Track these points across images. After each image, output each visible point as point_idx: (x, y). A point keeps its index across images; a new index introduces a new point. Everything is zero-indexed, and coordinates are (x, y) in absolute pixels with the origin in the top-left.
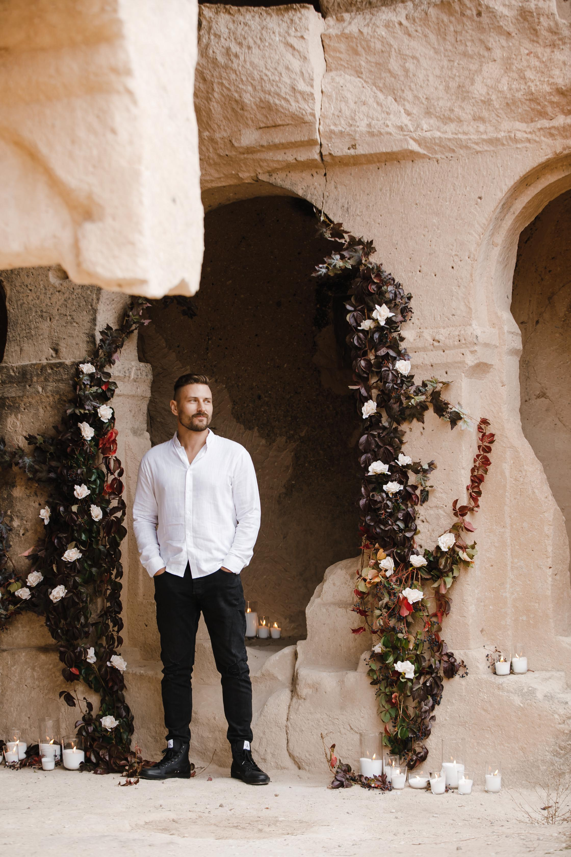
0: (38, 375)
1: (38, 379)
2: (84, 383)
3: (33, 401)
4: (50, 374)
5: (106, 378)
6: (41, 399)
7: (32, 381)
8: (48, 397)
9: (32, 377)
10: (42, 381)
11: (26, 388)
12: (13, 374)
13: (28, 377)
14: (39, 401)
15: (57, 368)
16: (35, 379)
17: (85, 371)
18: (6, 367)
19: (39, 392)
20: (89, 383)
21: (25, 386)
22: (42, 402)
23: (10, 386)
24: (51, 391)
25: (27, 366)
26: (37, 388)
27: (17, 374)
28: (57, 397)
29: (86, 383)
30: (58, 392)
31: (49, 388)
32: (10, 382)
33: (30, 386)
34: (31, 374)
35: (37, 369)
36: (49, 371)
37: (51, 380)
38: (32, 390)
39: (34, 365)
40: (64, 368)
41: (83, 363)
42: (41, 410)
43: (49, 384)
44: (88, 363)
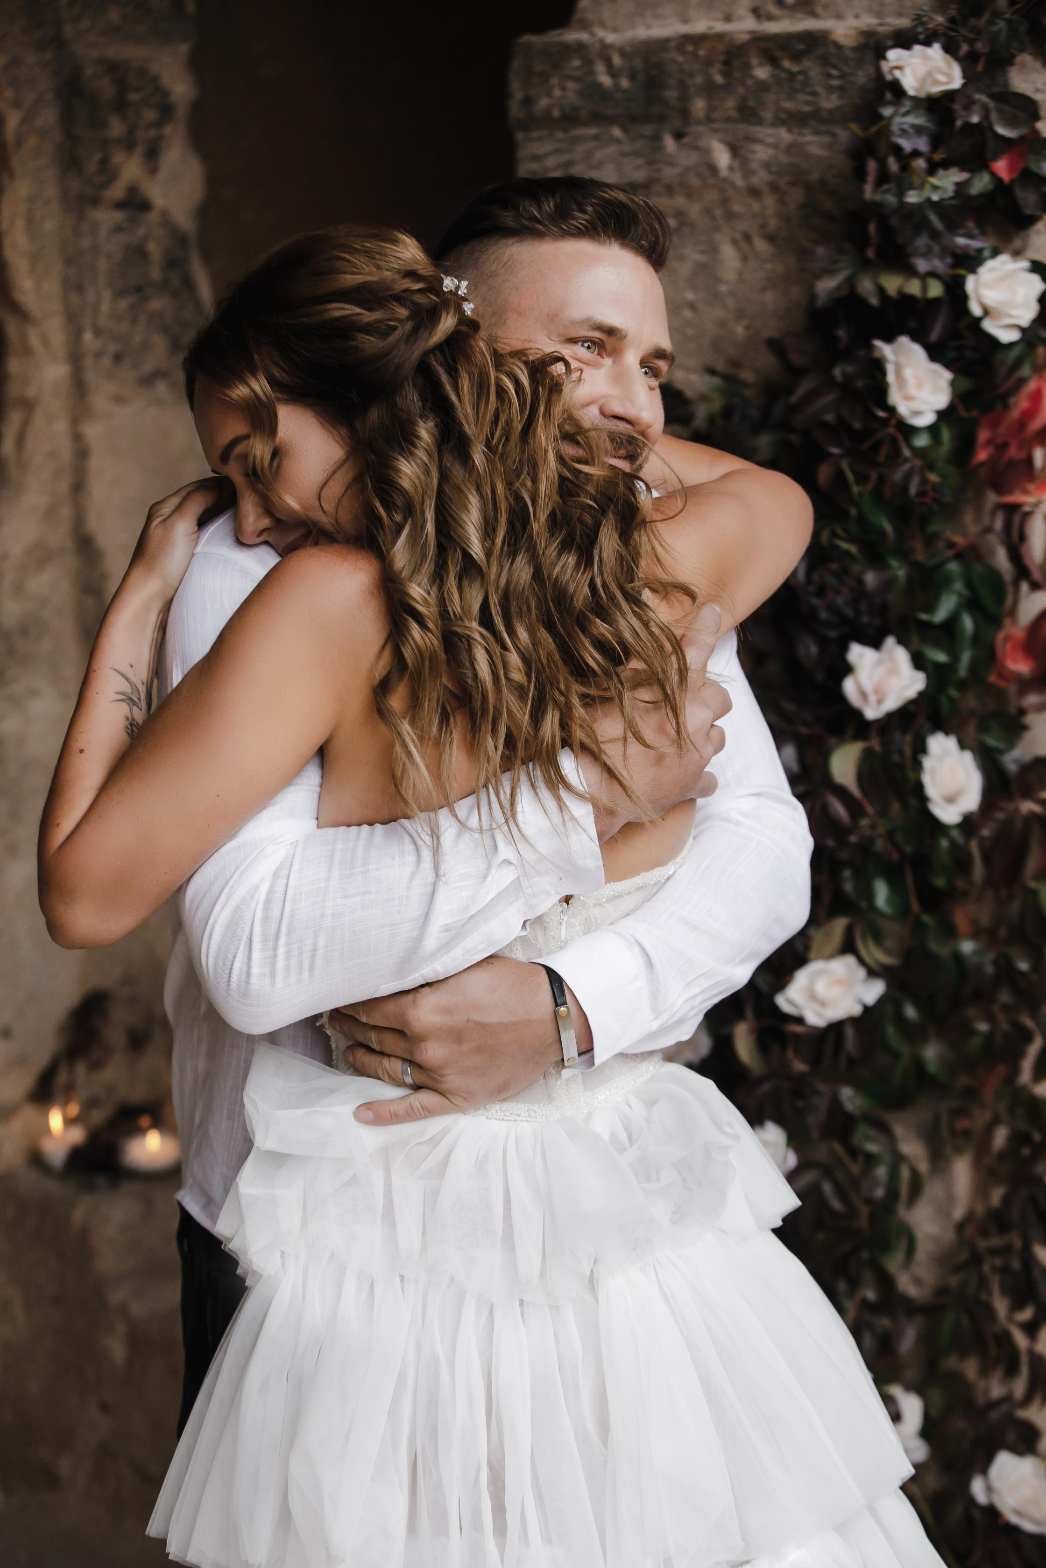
0: (710, 90)
1: (711, 109)
2: (897, 150)
3: (694, 210)
4: (763, 87)
5: (1011, 123)
6: (725, 201)
7: (685, 114)
8: (754, 192)
9: (685, 98)
10: (729, 120)
11: (660, 148)
12: (605, 80)
13: (672, 94)
14: (718, 212)
15: (796, 57)
16: (699, 106)
17: (910, 83)
18: (580, 48)
19: (713, 169)
20: (922, 144)
21: (657, 138)
22: (730, 216)
23: (596, 137)
24: (767, 165)
25: (663, 44)
26: (707, 152)
27: (625, 83)
28: (796, 196)
29: (907, 145)
30: (798, 178)
31: (761, 153)
32: (599, 118)
33: (678, 136)
34: (682, 86)
35: (708, 62)
36: (762, 73)
37: (768, 115)
38: (687, 159)
39: (699, 39)
40: (825, 61)
41: (905, 40)
42: (729, 254)
43: (764, 132)
44: (927, 43)
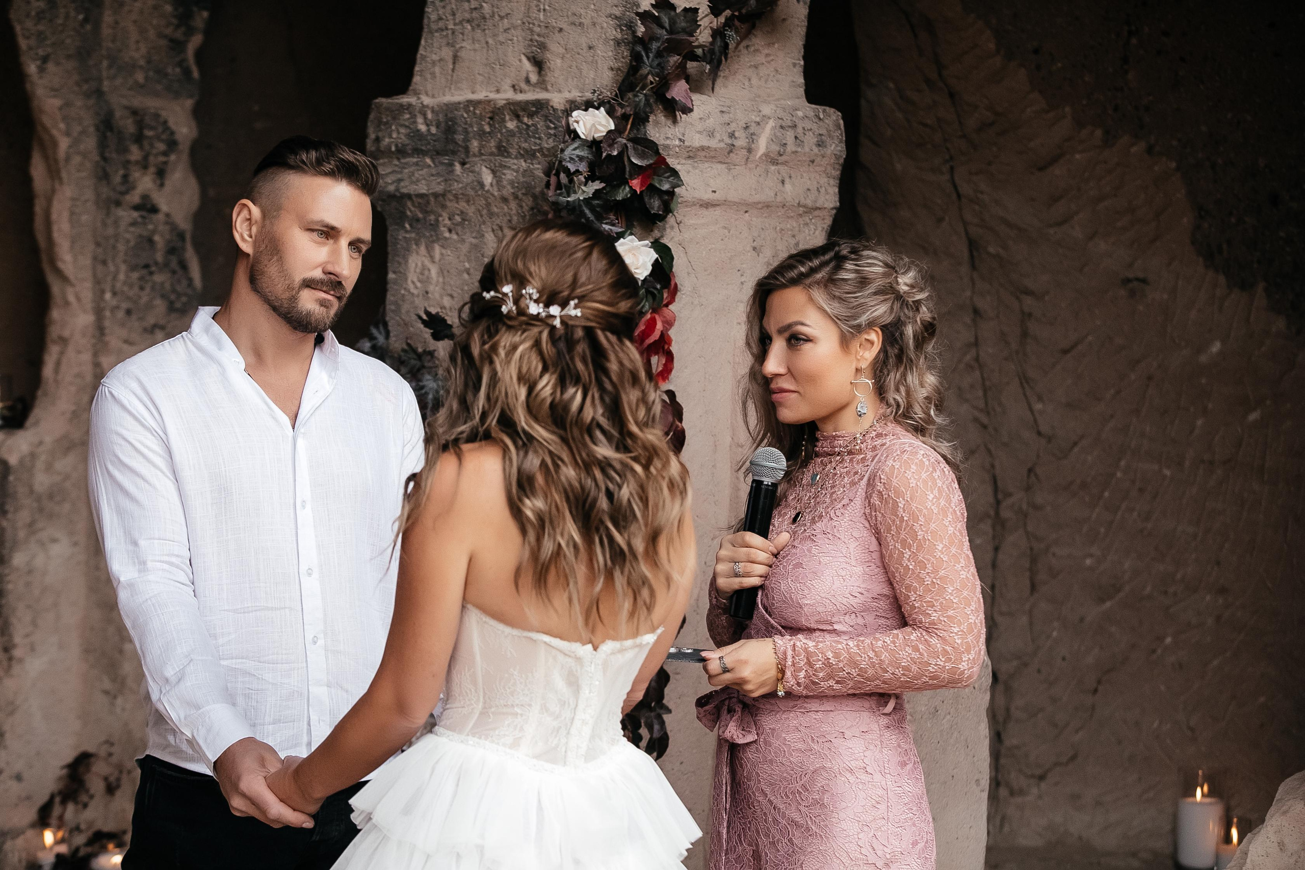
0: (482, 134)
1: (481, 147)
3: (471, 211)
4: (511, 133)
5: (642, 156)
6: (488, 205)
7: (467, 150)
8: (505, 200)
9: (466, 140)
10: (492, 154)
11: (452, 171)
12: (423, 128)
13: (459, 137)
14: (485, 212)
15: (531, 115)
16: (475, 144)
17: (581, 130)
18: (410, 105)
19: (482, 185)
20: (583, 167)
21: (451, 165)
22: (491, 215)
23: (417, 164)
24: (512, 183)
25: (455, 106)
26: (479, 174)
27: (433, 130)
28: (528, 202)
30: (528, 189)
31: (509, 175)
32: (417, 151)
33: (463, 164)
34: (466, 132)
35: (481, 118)
36: (511, 125)
37: (513, 152)
38: (468, 179)
39: (476, 103)
40: (546, 118)
41: (588, 105)
42: (490, 238)
43: (510, 162)
44: (598, 108)
